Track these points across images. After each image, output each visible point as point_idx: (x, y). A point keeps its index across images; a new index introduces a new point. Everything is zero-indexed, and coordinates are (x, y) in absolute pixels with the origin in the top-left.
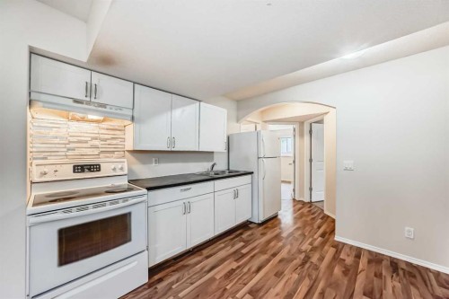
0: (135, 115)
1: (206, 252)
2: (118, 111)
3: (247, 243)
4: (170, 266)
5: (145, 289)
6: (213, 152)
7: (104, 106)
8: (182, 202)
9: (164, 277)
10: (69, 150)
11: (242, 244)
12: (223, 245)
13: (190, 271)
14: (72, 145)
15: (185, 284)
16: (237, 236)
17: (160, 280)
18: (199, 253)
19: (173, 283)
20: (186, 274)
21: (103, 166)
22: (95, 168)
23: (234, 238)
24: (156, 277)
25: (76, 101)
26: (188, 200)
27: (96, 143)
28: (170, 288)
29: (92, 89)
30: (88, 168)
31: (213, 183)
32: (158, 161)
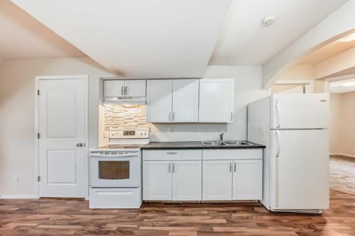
0: (148, 101)
1: (187, 210)
2: (139, 100)
3: (230, 222)
4: (158, 207)
5: (135, 212)
6: (226, 124)
7: (131, 98)
8: (168, 162)
9: (149, 211)
10: (126, 123)
11: (224, 221)
12: (206, 212)
13: (162, 218)
14: (126, 121)
15: (150, 223)
16: (227, 212)
17: (145, 212)
18: (182, 208)
19: (146, 218)
20: (159, 217)
21: (136, 132)
22: (133, 133)
23: (223, 212)
24: (146, 209)
25: (120, 98)
26: (173, 162)
27: (136, 119)
28: (142, 220)
29: (125, 90)
30: (129, 133)
31: (200, 151)
32: (172, 130)
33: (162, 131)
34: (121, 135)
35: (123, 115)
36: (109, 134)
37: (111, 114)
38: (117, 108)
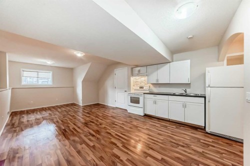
0: (148, 75)
2: (144, 74)
7: (141, 74)
8: (154, 100)
14: (141, 83)
21: (144, 87)
26: (156, 100)
27: (144, 82)
29: (139, 71)
30: (141, 87)
31: (167, 96)
32: (159, 87)
33: (155, 87)
34: (138, 88)
35: (139, 80)
36: (135, 88)
37: (135, 80)
38: (137, 77)
